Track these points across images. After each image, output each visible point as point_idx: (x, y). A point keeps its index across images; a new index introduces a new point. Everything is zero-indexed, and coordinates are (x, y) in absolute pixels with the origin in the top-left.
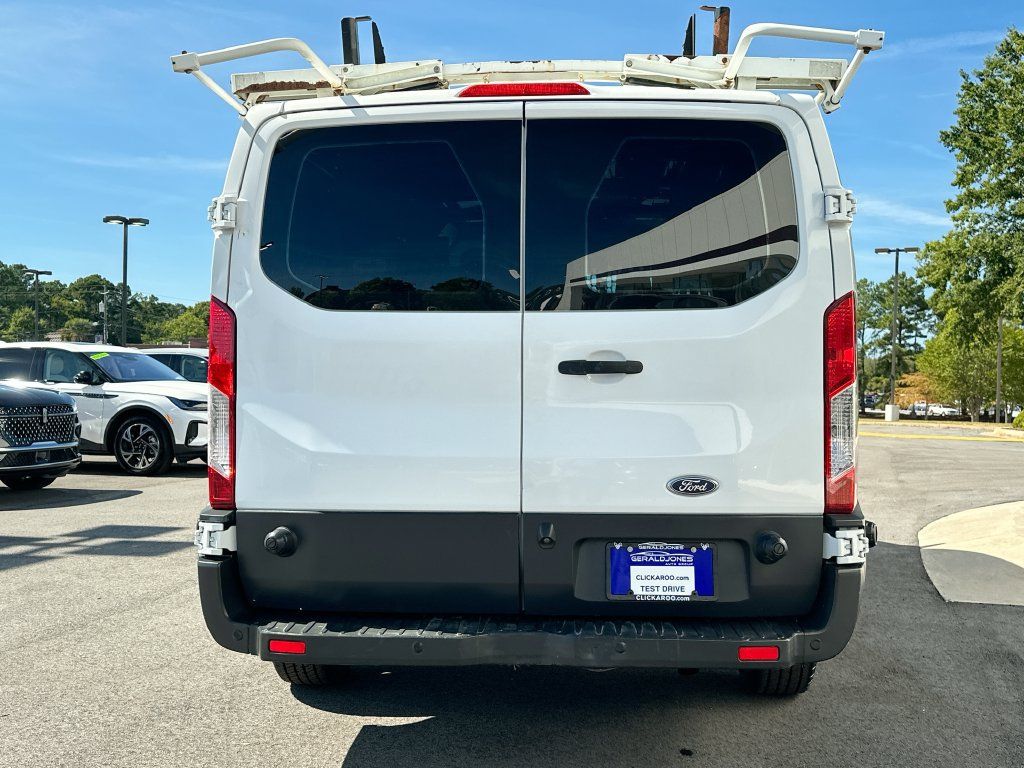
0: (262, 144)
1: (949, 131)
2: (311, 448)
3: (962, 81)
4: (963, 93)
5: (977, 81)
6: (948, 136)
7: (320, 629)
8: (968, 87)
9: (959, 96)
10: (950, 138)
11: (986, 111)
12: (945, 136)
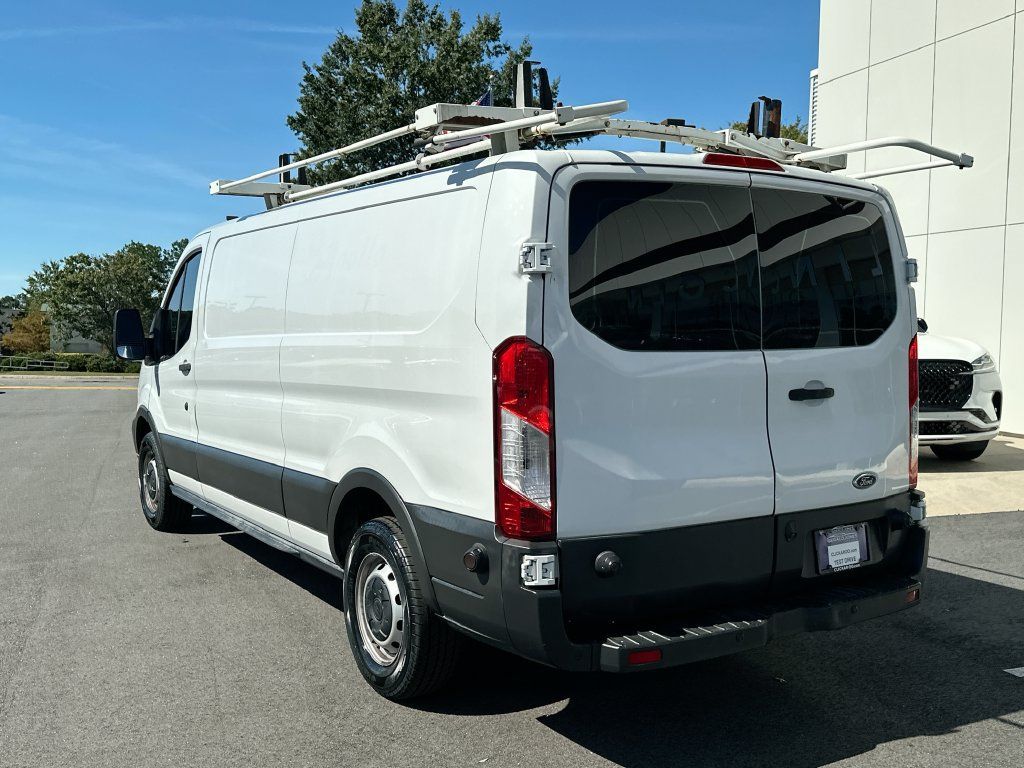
0: (561, 192)
1: (295, 116)
2: (632, 478)
3: (305, 73)
4: (305, 84)
5: (317, 75)
6: (294, 121)
7: (651, 637)
8: (309, 79)
9: (301, 85)
10: (297, 123)
11: (325, 103)
12: (292, 121)
